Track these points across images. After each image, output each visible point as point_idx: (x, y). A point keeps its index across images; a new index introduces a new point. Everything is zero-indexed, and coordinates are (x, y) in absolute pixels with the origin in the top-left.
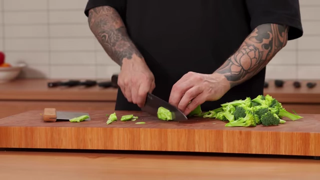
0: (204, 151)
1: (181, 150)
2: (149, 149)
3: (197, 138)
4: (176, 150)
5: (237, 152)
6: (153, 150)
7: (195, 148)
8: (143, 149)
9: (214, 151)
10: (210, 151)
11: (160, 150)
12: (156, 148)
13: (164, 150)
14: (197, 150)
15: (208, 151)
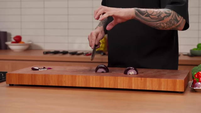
0: (122, 88)
1: (111, 87)
2: (94, 86)
3: (119, 81)
4: (108, 87)
5: (139, 89)
6: (97, 87)
7: (118, 86)
8: (91, 86)
9: (128, 88)
10: (126, 88)
11: (100, 87)
12: (98, 86)
13: (102, 87)
14: (119, 87)
15: (124, 88)
